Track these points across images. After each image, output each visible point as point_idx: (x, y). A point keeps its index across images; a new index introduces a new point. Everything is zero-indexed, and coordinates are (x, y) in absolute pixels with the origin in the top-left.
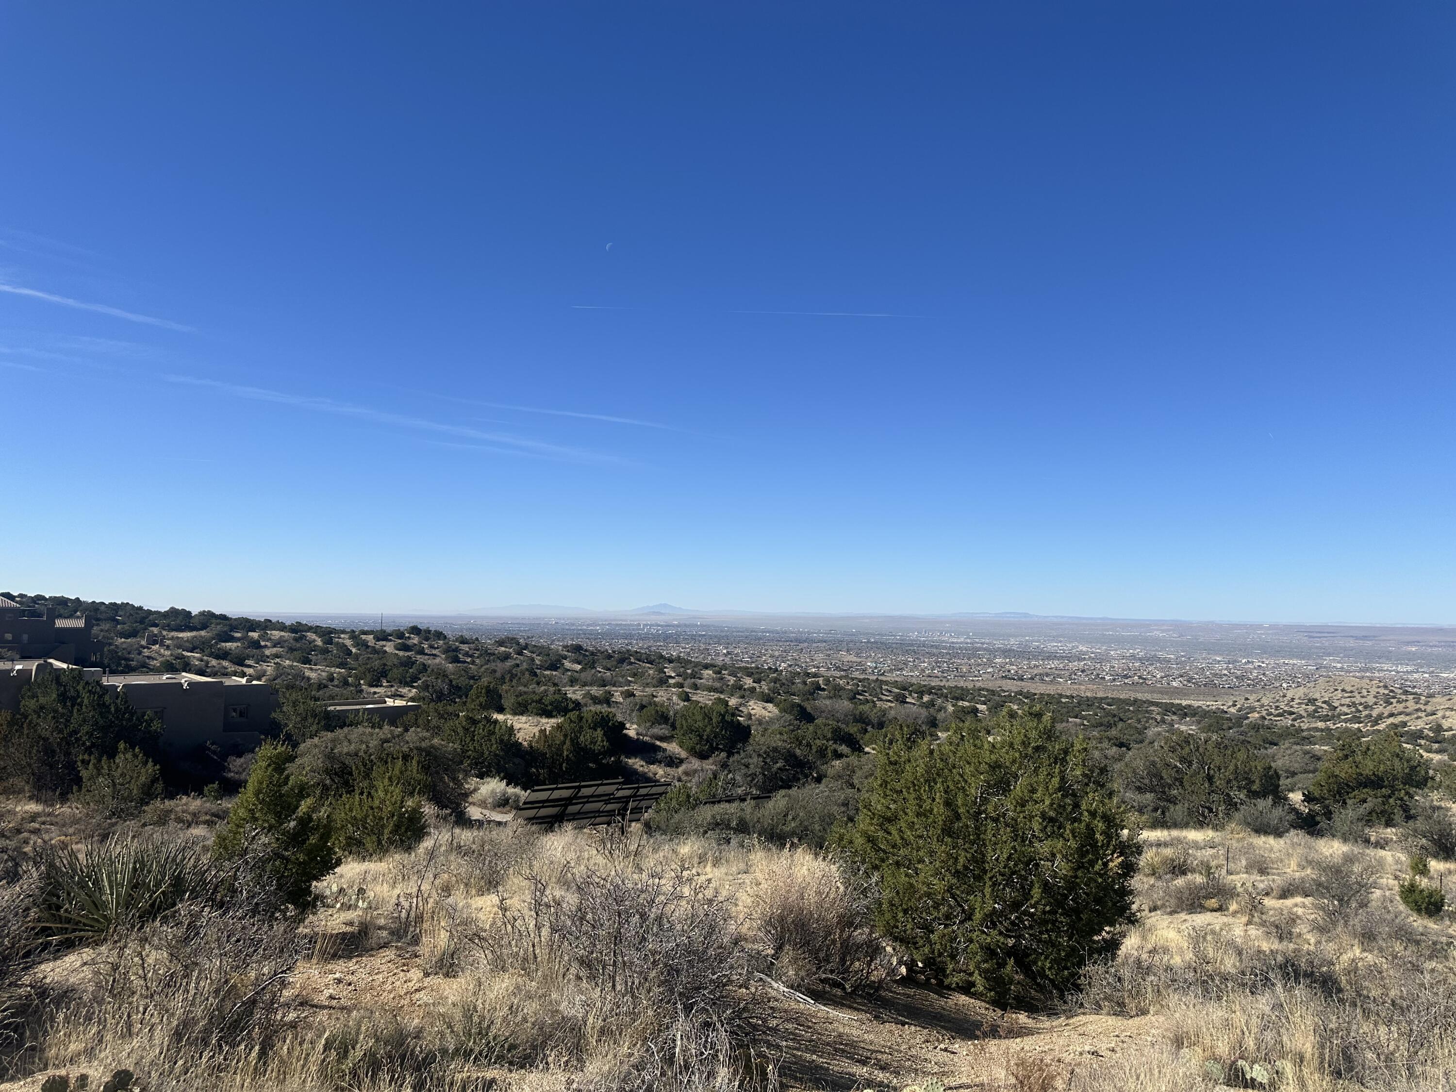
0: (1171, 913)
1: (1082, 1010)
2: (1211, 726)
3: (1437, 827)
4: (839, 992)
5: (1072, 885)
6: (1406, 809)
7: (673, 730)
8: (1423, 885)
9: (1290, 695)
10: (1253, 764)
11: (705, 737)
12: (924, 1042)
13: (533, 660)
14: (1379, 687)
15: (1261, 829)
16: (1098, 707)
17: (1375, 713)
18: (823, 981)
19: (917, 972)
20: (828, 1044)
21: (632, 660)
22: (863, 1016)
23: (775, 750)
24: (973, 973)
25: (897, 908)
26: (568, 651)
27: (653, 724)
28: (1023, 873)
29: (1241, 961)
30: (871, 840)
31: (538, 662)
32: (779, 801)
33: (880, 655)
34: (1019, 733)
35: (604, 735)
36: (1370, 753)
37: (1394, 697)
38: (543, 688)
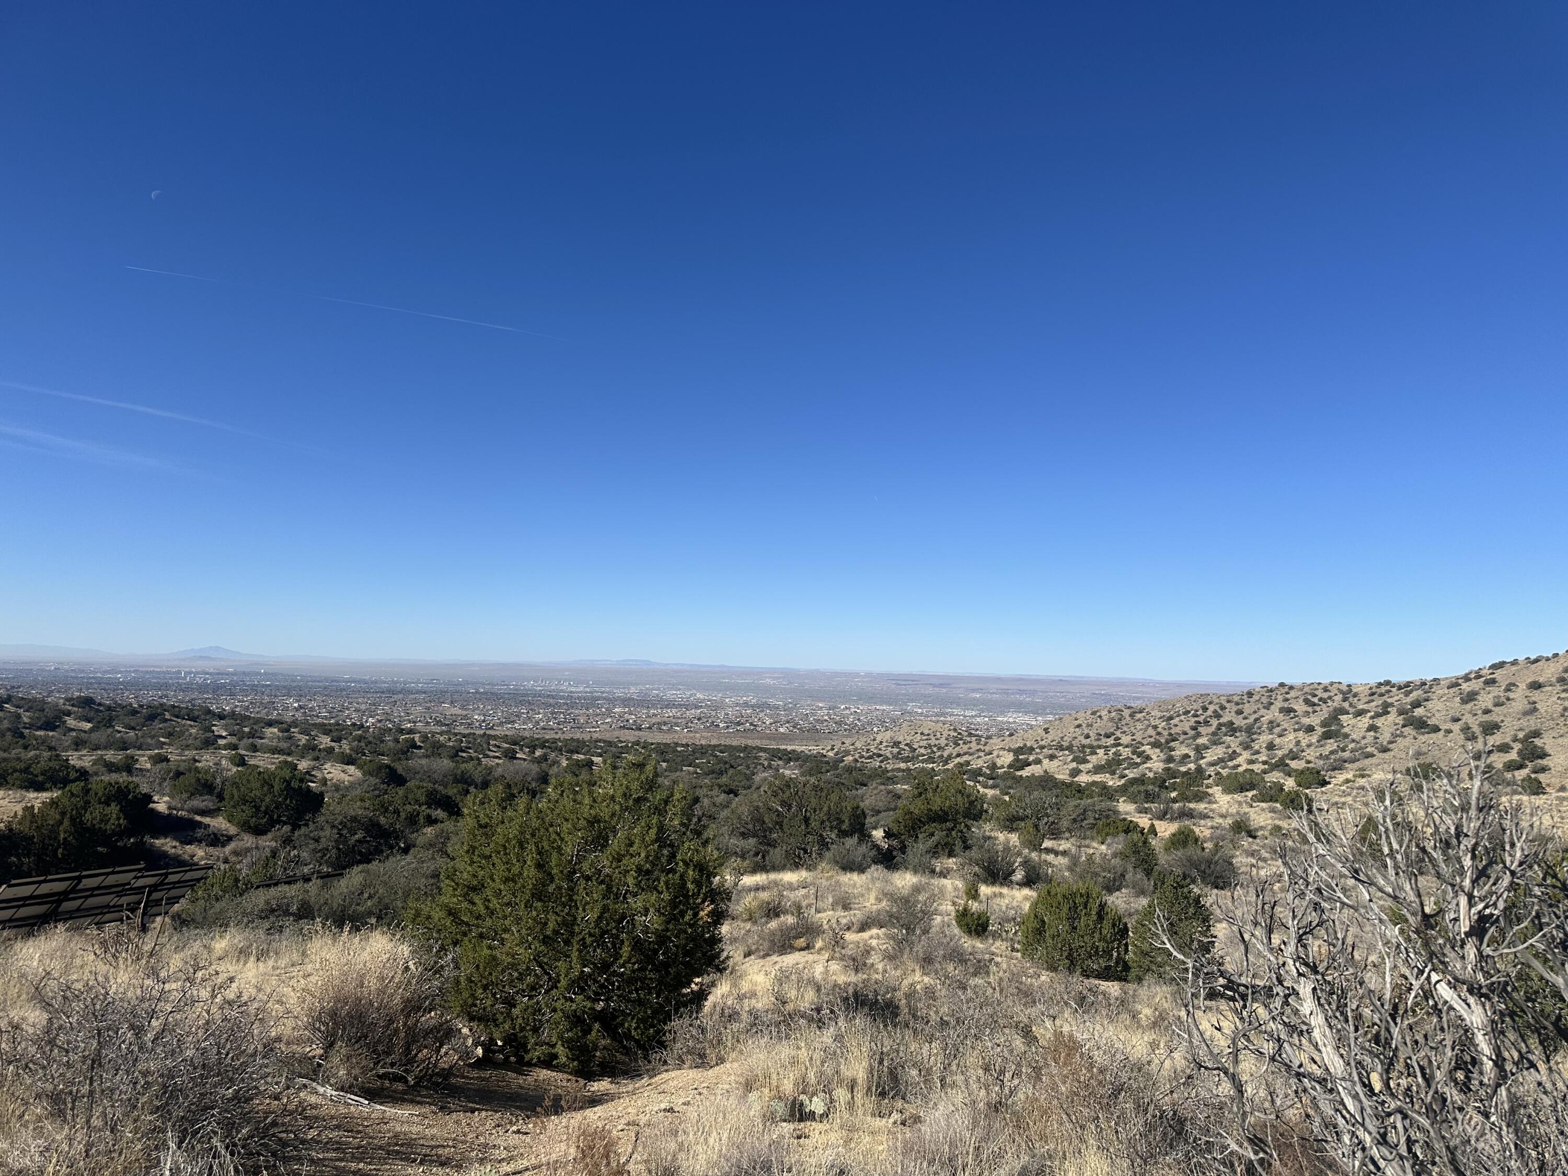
0: (764, 957)
1: (665, 1067)
2: (811, 769)
3: (987, 856)
4: (400, 1086)
5: (662, 939)
6: (964, 840)
7: (220, 801)
8: (974, 909)
9: (879, 739)
10: (844, 804)
11: (263, 809)
12: (494, 1128)
13: (18, 716)
14: (950, 730)
15: (848, 867)
16: (711, 755)
17: (945, 754)
18: (380, 1077)
19: (494, 1052)
20: (381, 1148)
21: (167, 716)
22: (426, 1110)
23: (354, 819)
24: (556, 1044)
25: (476, 984)
26: (73, 705)
27: (192, 794)
28: (614, 931)
29: (819, 997)
30: (452, 913)
31: (26, 720)
32: (354, 877)
33: (489, 707)
34: (621, 785)
35: (121, 810)
36: (939, 790)
37: (961, 739)
38: (32, 753)
